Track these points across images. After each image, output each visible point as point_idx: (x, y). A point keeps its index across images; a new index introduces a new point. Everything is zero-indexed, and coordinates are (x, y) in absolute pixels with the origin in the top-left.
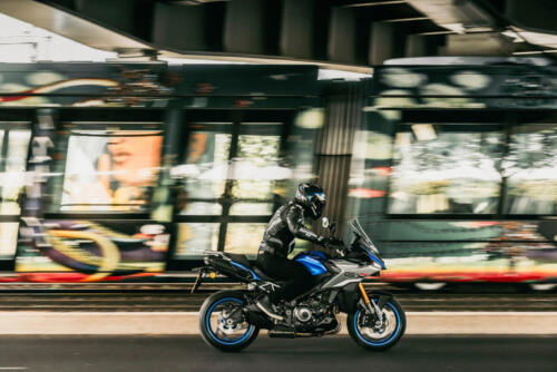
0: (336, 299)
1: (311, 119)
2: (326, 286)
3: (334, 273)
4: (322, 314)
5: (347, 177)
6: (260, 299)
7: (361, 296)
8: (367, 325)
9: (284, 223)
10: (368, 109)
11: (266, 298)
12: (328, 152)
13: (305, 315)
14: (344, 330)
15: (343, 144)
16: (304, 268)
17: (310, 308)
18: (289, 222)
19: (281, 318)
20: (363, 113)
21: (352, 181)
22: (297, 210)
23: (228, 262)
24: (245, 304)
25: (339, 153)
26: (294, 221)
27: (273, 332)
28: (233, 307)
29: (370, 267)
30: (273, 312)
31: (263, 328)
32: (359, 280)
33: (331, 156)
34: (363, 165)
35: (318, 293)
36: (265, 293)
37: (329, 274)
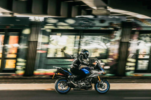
0: (92, 80)
1: (26, 31)
2: (89, 77)
3: (91, 73)
4: (88, 84)
5: (36, 47)
6: (72, 80)
7: (98, 79)
8: (100, 87)
9: (78, 60)
10: (42, 29)
11: (73, 80)
12: (31, 41)
13: (84, 84)
14: (93, 88)
15: (35, 38)
16: (83, 72)
17: (85, 82)
18: (79, 59)
19: (77, 85)
20: (41, 30)
21: (38, 48)
22: (82, 56)
23: (63, 70)
24: (68, 81)
25: (34, 41)
26: (81, 59)
27: (75, 89)
28: (64, 82)
29: (101, 72)
30: (75, 83)
31: (72, 88)
32: (98, 75)
33: (32, 41)
34: (41, 44)
35: (87, 79)
36: (73, 78)
37: (90, 73)
